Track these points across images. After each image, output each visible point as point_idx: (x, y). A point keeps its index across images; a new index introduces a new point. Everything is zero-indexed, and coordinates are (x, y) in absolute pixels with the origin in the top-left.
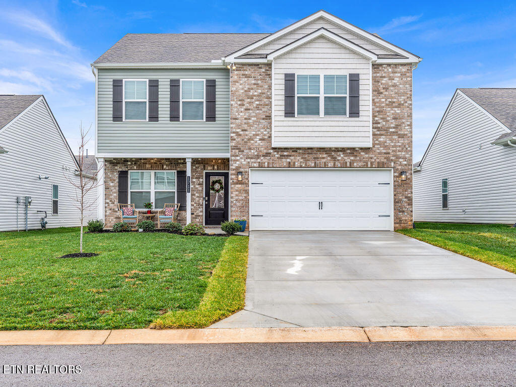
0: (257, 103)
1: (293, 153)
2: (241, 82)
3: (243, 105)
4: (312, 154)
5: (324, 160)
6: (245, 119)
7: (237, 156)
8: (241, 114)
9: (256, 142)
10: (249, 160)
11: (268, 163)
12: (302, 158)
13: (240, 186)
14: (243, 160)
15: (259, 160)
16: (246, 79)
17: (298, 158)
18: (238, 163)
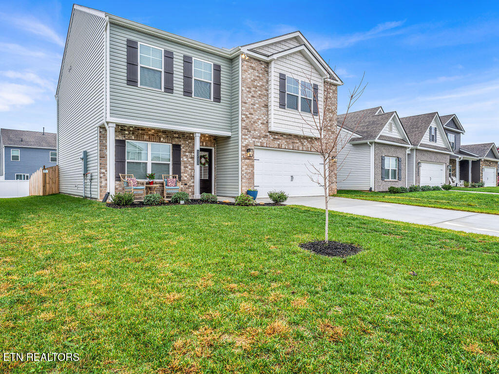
0: (259, 92)
1: (281, 137)
2: (249, 72)
3: (250, 92)
4: (291, 139)
5: (297, 145)
6: (252, 104)
7: (246, 135)
8: (249, 100)
9: (259, 125)
10: (254, 140)
11: (267, 143)
12: (286, 142)
13: (248, 161)
14: (250, 139)
15: (260, 141)
16: (252, 71)
17: (284, 141)
18: (247, 141)
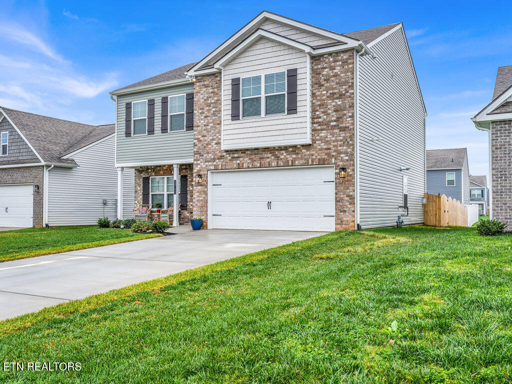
0: (214, 109)
1: (242, 155)
2: (202, 92)
3: (203, 113)
4: (258, 154)
5: (268, 160)
6: (205, 125)
7: (198, 160)
8: (202, 122)
9: (213, 146)
10: (207, 163)
11: (222, 165)
12: (250, 159)
13: (200, 187)
14: (203, 164)
15: (215, 163)
16: (205, 89)
17: (246, 159)
18: (199, 166)
